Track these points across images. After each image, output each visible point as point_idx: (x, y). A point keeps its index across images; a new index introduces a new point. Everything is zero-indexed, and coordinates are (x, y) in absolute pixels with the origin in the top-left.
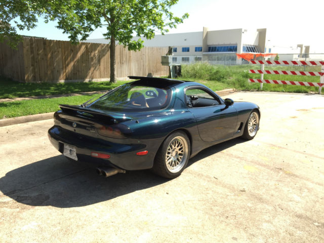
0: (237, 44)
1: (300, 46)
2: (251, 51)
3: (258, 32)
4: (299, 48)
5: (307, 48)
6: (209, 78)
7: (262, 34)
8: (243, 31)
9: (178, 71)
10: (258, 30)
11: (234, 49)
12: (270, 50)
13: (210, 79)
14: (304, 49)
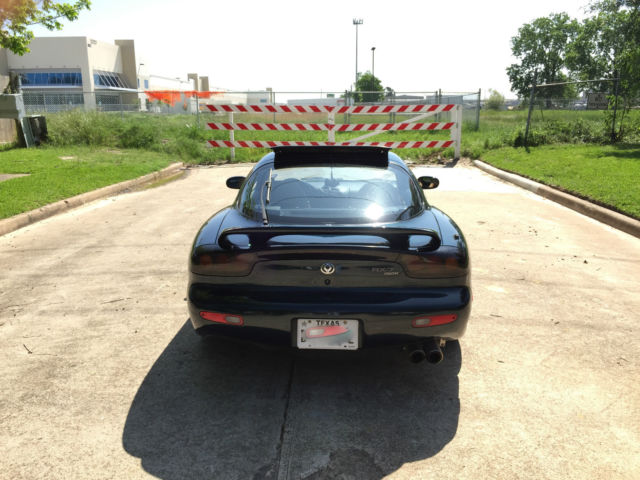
0: (80, 69)
1: (192, 76)
2: (113, 85)
3: (117, 47)
4: (192, 81)
5: (205, 81)
6: (119, 142)
7: (126, 49)
8: (88, 42)
9: (40, 131)
10: (117, 42)
11: (74, 78)
12: (146, 82)
13: (125, 146)
14: (200, 82)
